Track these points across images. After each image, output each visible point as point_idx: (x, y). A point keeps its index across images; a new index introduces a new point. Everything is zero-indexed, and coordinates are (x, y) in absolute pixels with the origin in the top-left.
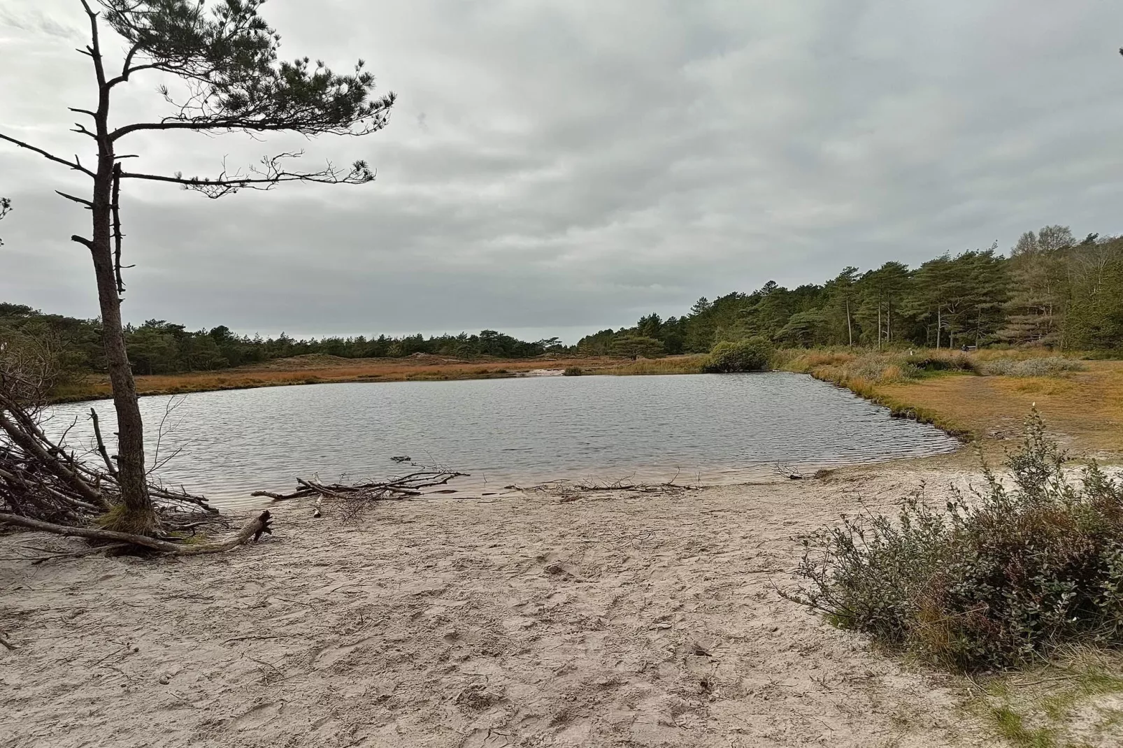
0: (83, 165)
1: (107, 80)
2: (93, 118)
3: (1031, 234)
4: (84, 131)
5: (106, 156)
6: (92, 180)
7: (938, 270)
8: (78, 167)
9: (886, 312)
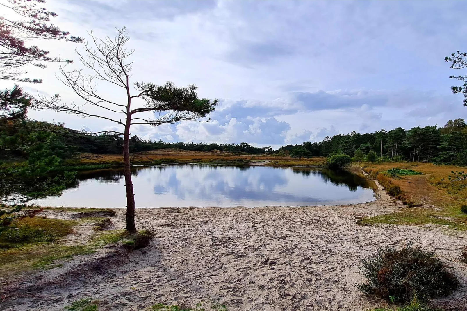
0: (122, 122)
1: (131, 96)
2: (126, 107)
3: (451, 121)
4: (123, 112)
5: (129, 119)
6: (124, 126)
7: (416, 131)
8: (121, 123)
9: (396, 146)
